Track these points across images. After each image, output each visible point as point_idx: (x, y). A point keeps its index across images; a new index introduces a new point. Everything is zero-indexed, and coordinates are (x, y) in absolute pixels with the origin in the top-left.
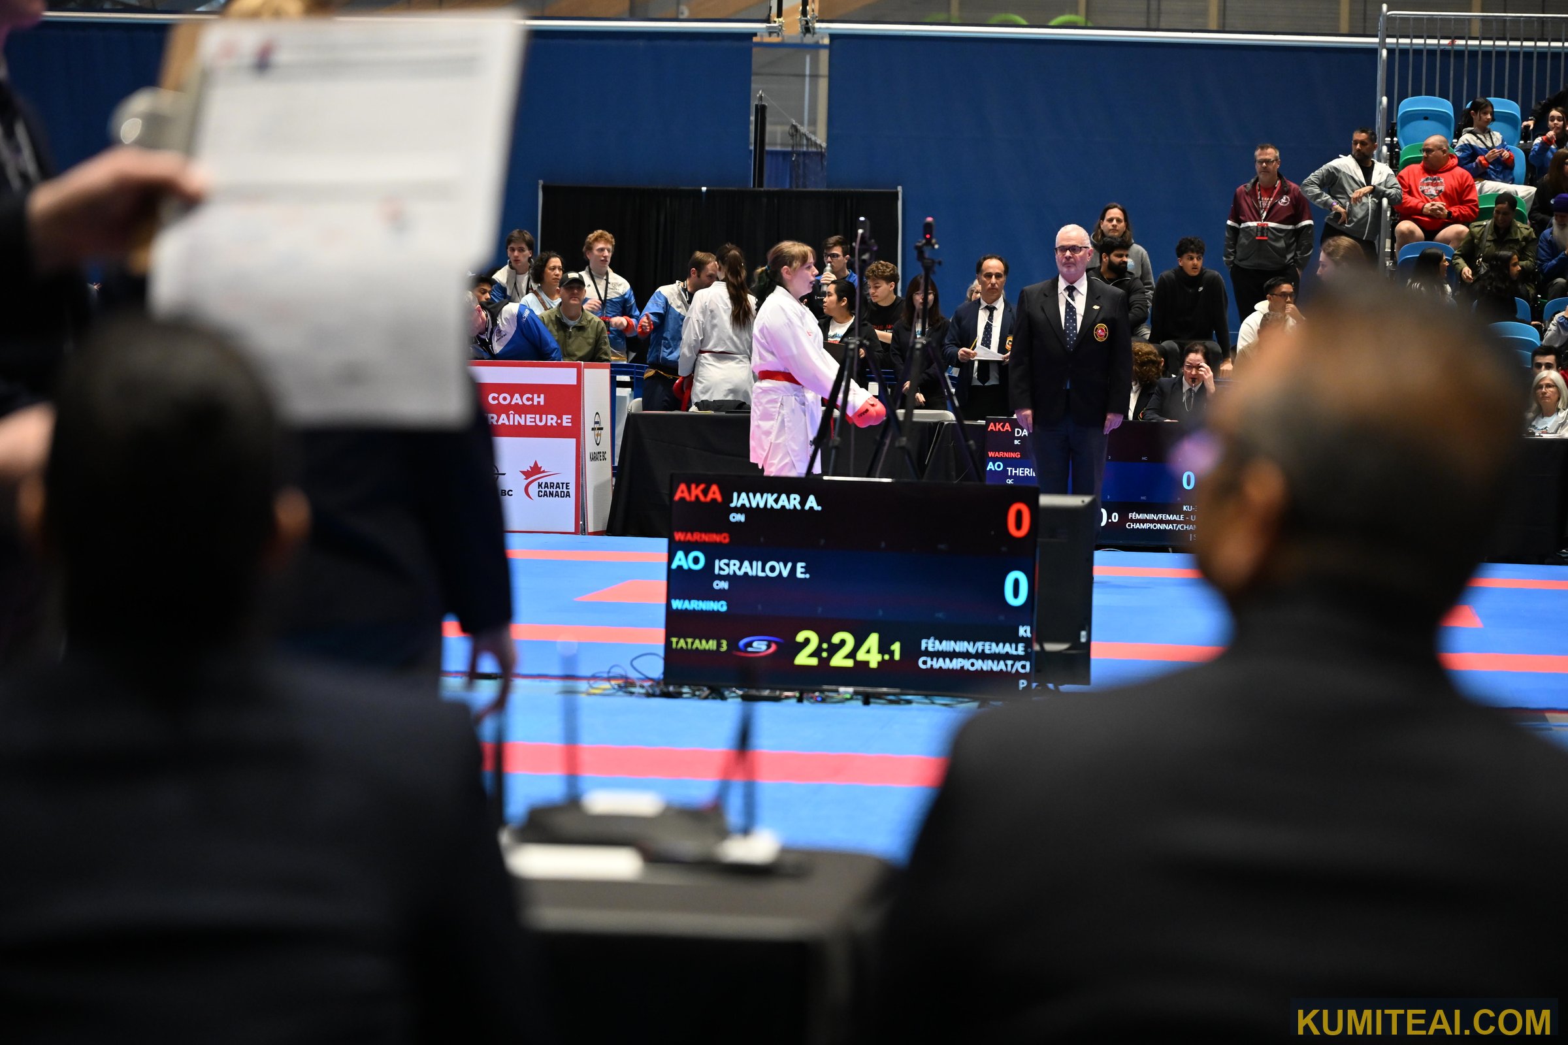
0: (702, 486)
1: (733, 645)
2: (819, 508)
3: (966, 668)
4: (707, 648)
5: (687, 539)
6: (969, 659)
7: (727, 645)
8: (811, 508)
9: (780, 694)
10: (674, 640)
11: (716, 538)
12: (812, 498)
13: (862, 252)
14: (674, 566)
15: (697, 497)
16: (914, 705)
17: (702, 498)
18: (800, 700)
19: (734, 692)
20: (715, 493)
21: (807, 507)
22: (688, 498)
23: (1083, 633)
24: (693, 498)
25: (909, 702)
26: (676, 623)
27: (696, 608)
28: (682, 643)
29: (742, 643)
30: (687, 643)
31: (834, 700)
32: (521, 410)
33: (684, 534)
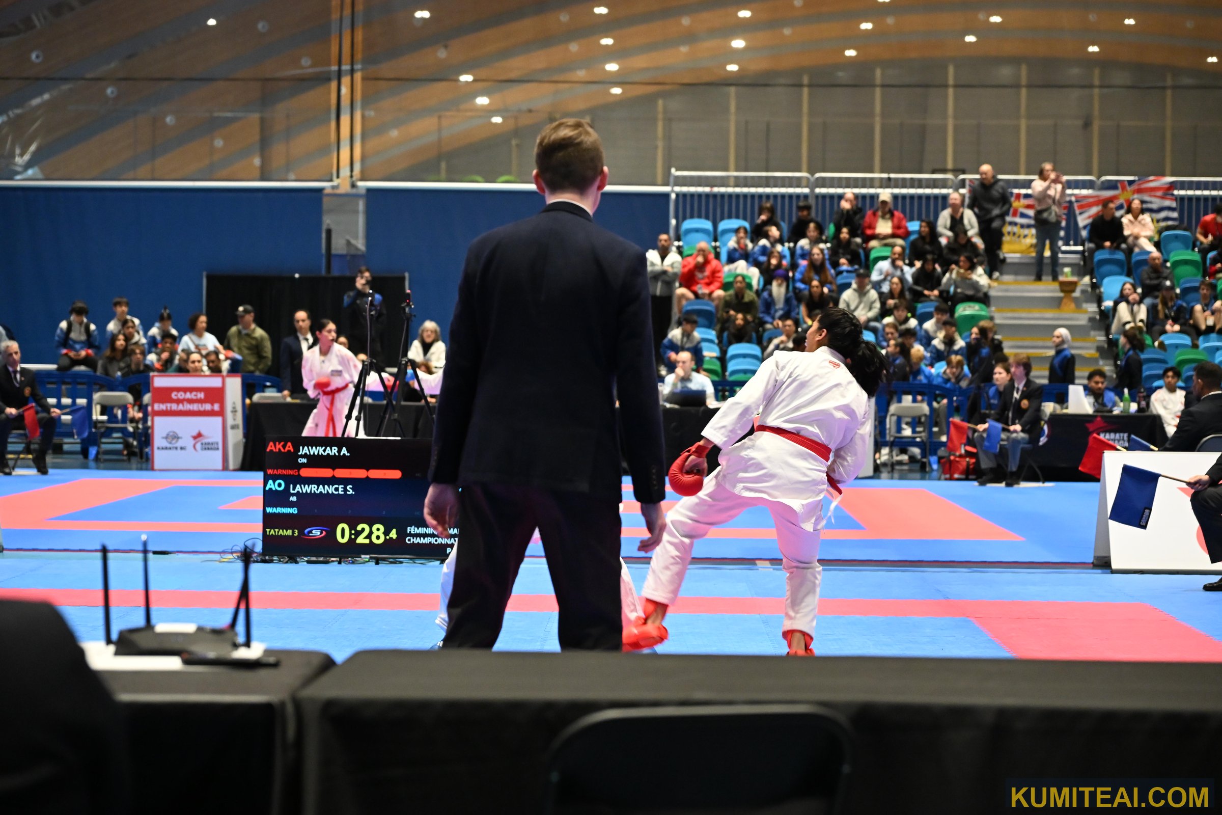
0: (282, 443)
1: (301, 532)
2: (349, 454)
3: (432, 543)
4: (287, 534)
5: (274, 473)
6: (434, 538)
7: (298, 532)
8: (344, 454)
9: (329, 560)
10: (268, 530)
11: (291, 472)
12: (344, 449)
13: (370, 311)
14: (267, 488)
15: (279, 449)
16: (404, 564)
17: (282, 450)
18: (340, 563)
19: (303, 559)
20: (290, 447)
21: (342, 454)
22: (274, 450)
24: (277, 450)
25: (401, 562)
26: (269, 521)
27: (280, 512)
28: (272, 532)
29: (306, 531)
30: (275, 532)
31: (359, 562)
32: (191, 401)
33: (273, 470)
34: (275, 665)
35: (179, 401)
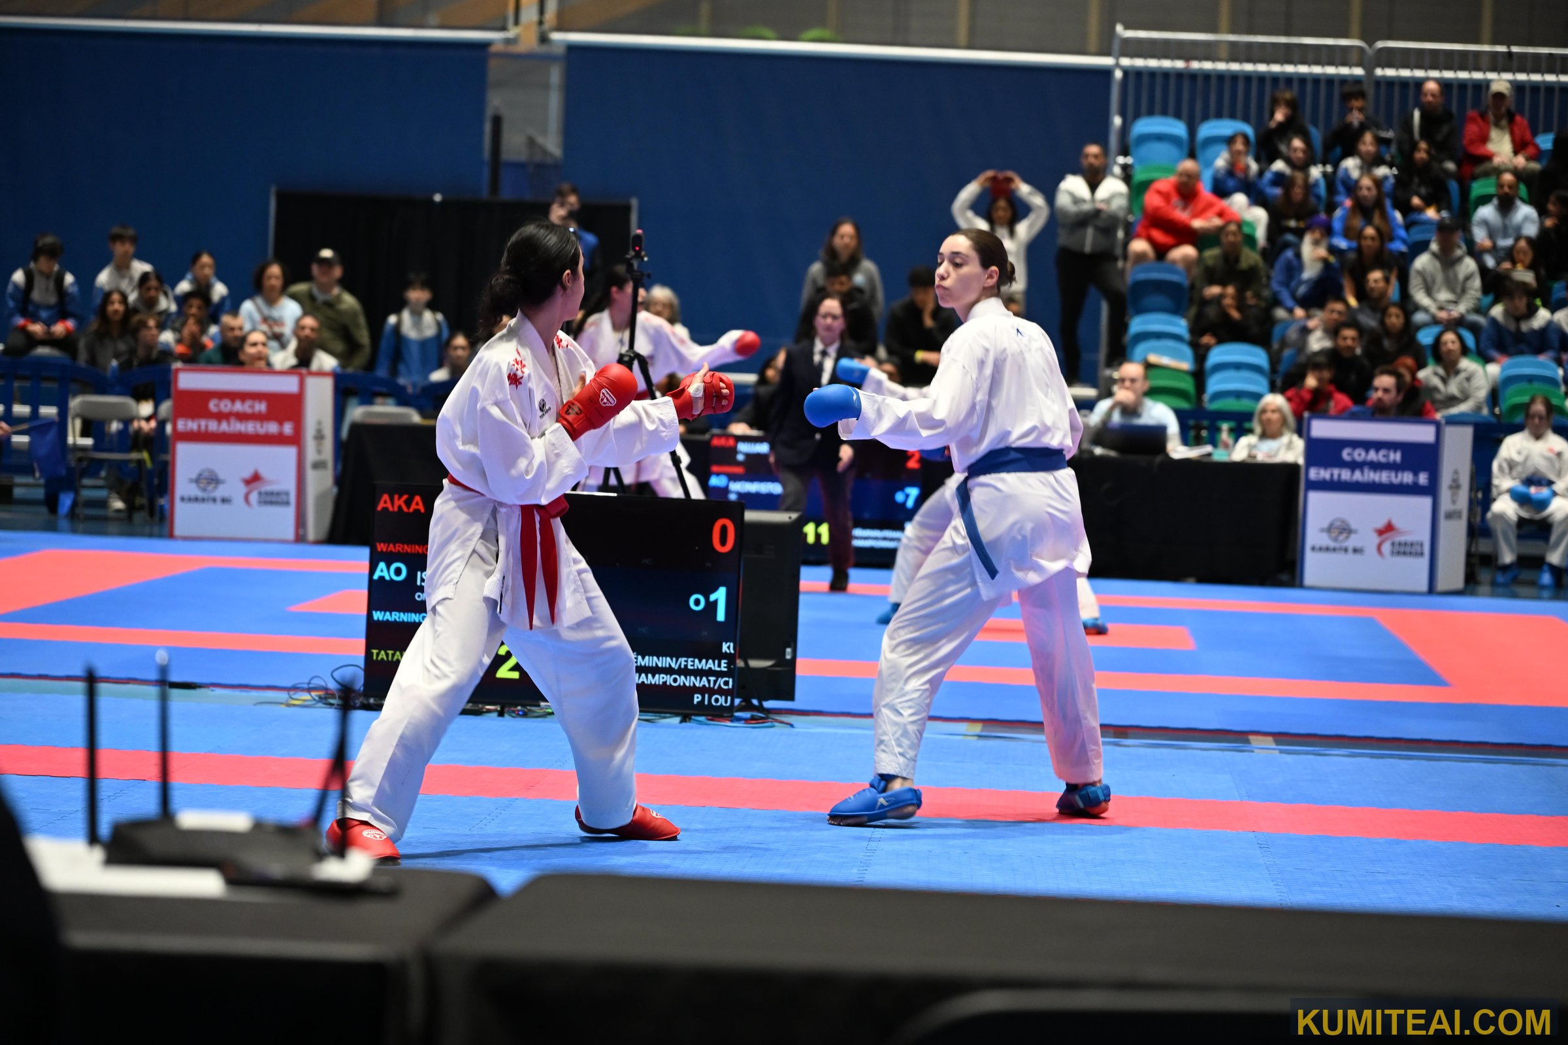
0: (405, 497)
3: (668, 683)
5: (389, 550)
6: (671, 675)
9: (482, 708)
10: (375, 651)
11: (417, 549)
14: (376, 577)
15: (400, 507)
17: (405, 509)
18: (501, 714)
20: (418, 504)
22: (391, 509)
23: (789, 650)
24: (396, 509)
26: (377, 635)
27: (398, 620)
28: (383, 655)
30: (387, 655)
31: (536, 714)
32: (242, 417)
33: (386, 545)
34: (389, 894)
35: (220, 416)
